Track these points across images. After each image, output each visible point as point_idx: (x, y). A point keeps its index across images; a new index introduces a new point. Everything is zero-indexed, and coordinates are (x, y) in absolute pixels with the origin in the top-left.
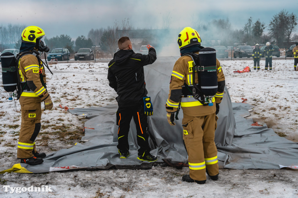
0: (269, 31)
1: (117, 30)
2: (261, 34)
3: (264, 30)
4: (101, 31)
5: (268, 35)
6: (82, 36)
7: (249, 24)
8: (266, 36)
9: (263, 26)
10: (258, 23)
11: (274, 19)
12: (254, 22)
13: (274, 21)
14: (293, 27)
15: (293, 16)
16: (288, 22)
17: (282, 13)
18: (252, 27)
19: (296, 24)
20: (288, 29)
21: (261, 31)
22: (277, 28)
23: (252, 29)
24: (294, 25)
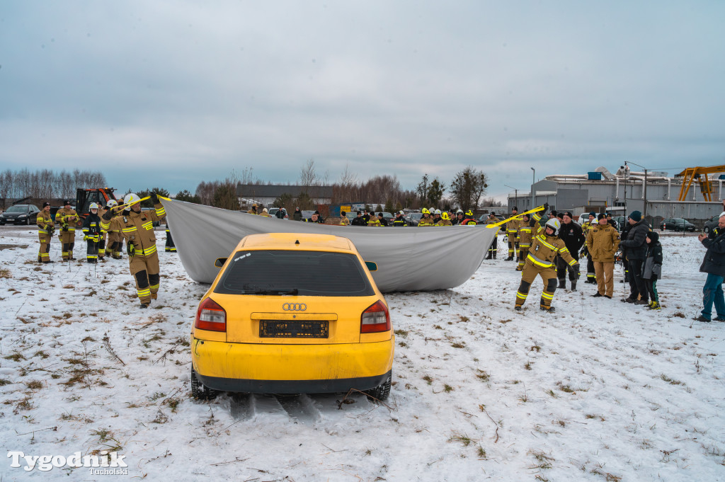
0: (450, 194)
1: (239, 184)
2: (440, 198)
3: (443, 193)
4: (215, 185)
5: (449, 200)
6: (186, 191)
7: (423, 184)
8: (447, 201)
9: (442, 187)
10: (436, 184)
11: (457, 178)
12: (429, 183)
13: (457, 180)
14: (482, 190)
15: (483, 176)
16: (475, 183)
17: (468, 171)
18: (428, 188)
19: (486, 186)
20: (475, 192)
21: (440, 193)
22: (461, 189)
23: (428, 191)
24: (483, 187)
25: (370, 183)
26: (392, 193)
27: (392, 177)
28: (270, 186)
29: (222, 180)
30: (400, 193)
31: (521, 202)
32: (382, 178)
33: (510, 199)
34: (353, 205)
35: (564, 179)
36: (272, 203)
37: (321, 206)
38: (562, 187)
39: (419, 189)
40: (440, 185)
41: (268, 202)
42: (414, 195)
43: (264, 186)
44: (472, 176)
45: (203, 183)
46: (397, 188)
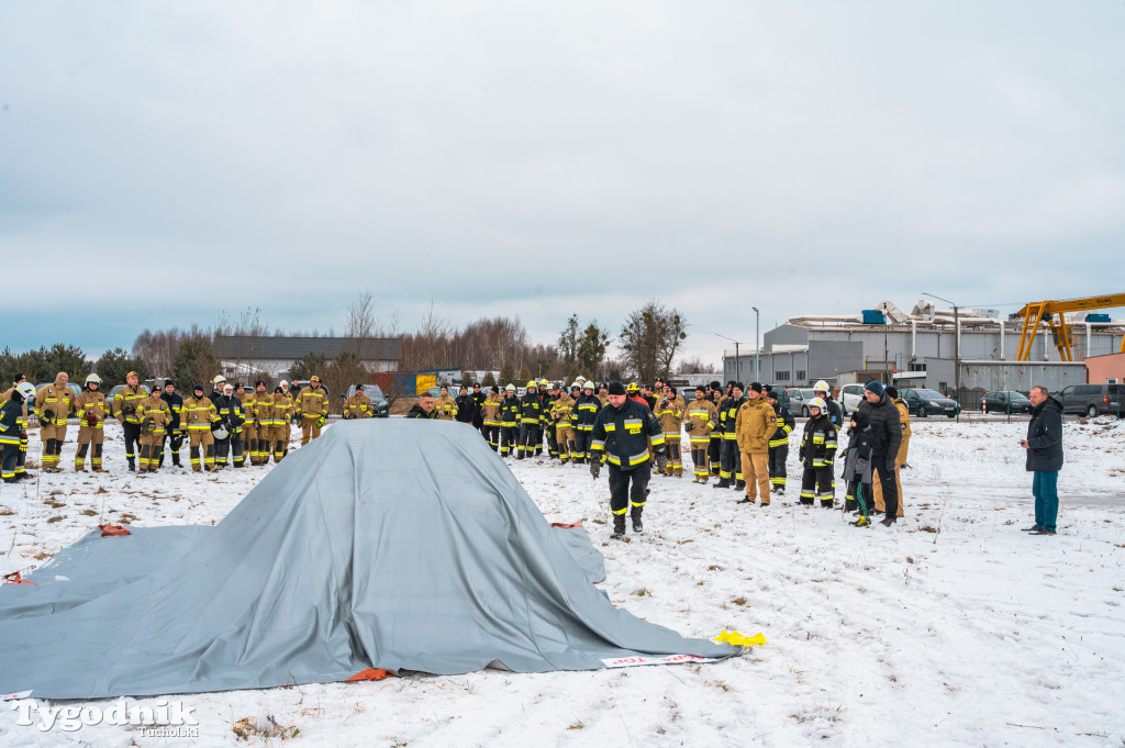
0: (619, 352)
1: (218, 335)
2: (600, 359)
3: (607, 348)
4: (171, 337)
5: (618, 361)
6: (119, 351)
7: (570, 332)
8: (614, 364)
9: (604, 337)
10: (593, 332)
11: (632, 321)
12: (582, 327)
13: (631, 326)
14: (676, 344)
15: (677, 317)
16: (664, 331)
17: (651, 309)
18: (579, 341)
19: (683, 336)
20: (664, 346)
21: (601, 350)
22: (639, 342)
23: (578, 345)
24: (679, 339)
25: (471, 332)
26: (511, 350)
27: (512, 320)
28: (279, 339)
29: (184, 327)
30: (526, 349)
31: (746, 364)
32: (493, 323)
33: (727, 360)
34: (441, 374)
35: (821, 323)
36: (284, 371)
37: (383, 375)
38: (817, 337)
39: (563, 342)
40: (600, 335)
41: (279, 369)
42: (552, 353)
43: (267, 339)
44: (657, 318)
45: (147, 333)
46: (520, 340)
